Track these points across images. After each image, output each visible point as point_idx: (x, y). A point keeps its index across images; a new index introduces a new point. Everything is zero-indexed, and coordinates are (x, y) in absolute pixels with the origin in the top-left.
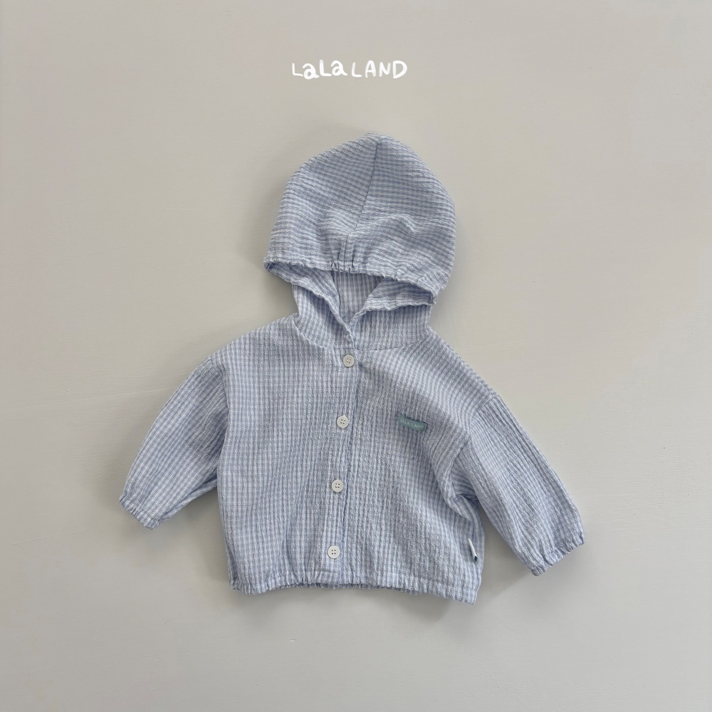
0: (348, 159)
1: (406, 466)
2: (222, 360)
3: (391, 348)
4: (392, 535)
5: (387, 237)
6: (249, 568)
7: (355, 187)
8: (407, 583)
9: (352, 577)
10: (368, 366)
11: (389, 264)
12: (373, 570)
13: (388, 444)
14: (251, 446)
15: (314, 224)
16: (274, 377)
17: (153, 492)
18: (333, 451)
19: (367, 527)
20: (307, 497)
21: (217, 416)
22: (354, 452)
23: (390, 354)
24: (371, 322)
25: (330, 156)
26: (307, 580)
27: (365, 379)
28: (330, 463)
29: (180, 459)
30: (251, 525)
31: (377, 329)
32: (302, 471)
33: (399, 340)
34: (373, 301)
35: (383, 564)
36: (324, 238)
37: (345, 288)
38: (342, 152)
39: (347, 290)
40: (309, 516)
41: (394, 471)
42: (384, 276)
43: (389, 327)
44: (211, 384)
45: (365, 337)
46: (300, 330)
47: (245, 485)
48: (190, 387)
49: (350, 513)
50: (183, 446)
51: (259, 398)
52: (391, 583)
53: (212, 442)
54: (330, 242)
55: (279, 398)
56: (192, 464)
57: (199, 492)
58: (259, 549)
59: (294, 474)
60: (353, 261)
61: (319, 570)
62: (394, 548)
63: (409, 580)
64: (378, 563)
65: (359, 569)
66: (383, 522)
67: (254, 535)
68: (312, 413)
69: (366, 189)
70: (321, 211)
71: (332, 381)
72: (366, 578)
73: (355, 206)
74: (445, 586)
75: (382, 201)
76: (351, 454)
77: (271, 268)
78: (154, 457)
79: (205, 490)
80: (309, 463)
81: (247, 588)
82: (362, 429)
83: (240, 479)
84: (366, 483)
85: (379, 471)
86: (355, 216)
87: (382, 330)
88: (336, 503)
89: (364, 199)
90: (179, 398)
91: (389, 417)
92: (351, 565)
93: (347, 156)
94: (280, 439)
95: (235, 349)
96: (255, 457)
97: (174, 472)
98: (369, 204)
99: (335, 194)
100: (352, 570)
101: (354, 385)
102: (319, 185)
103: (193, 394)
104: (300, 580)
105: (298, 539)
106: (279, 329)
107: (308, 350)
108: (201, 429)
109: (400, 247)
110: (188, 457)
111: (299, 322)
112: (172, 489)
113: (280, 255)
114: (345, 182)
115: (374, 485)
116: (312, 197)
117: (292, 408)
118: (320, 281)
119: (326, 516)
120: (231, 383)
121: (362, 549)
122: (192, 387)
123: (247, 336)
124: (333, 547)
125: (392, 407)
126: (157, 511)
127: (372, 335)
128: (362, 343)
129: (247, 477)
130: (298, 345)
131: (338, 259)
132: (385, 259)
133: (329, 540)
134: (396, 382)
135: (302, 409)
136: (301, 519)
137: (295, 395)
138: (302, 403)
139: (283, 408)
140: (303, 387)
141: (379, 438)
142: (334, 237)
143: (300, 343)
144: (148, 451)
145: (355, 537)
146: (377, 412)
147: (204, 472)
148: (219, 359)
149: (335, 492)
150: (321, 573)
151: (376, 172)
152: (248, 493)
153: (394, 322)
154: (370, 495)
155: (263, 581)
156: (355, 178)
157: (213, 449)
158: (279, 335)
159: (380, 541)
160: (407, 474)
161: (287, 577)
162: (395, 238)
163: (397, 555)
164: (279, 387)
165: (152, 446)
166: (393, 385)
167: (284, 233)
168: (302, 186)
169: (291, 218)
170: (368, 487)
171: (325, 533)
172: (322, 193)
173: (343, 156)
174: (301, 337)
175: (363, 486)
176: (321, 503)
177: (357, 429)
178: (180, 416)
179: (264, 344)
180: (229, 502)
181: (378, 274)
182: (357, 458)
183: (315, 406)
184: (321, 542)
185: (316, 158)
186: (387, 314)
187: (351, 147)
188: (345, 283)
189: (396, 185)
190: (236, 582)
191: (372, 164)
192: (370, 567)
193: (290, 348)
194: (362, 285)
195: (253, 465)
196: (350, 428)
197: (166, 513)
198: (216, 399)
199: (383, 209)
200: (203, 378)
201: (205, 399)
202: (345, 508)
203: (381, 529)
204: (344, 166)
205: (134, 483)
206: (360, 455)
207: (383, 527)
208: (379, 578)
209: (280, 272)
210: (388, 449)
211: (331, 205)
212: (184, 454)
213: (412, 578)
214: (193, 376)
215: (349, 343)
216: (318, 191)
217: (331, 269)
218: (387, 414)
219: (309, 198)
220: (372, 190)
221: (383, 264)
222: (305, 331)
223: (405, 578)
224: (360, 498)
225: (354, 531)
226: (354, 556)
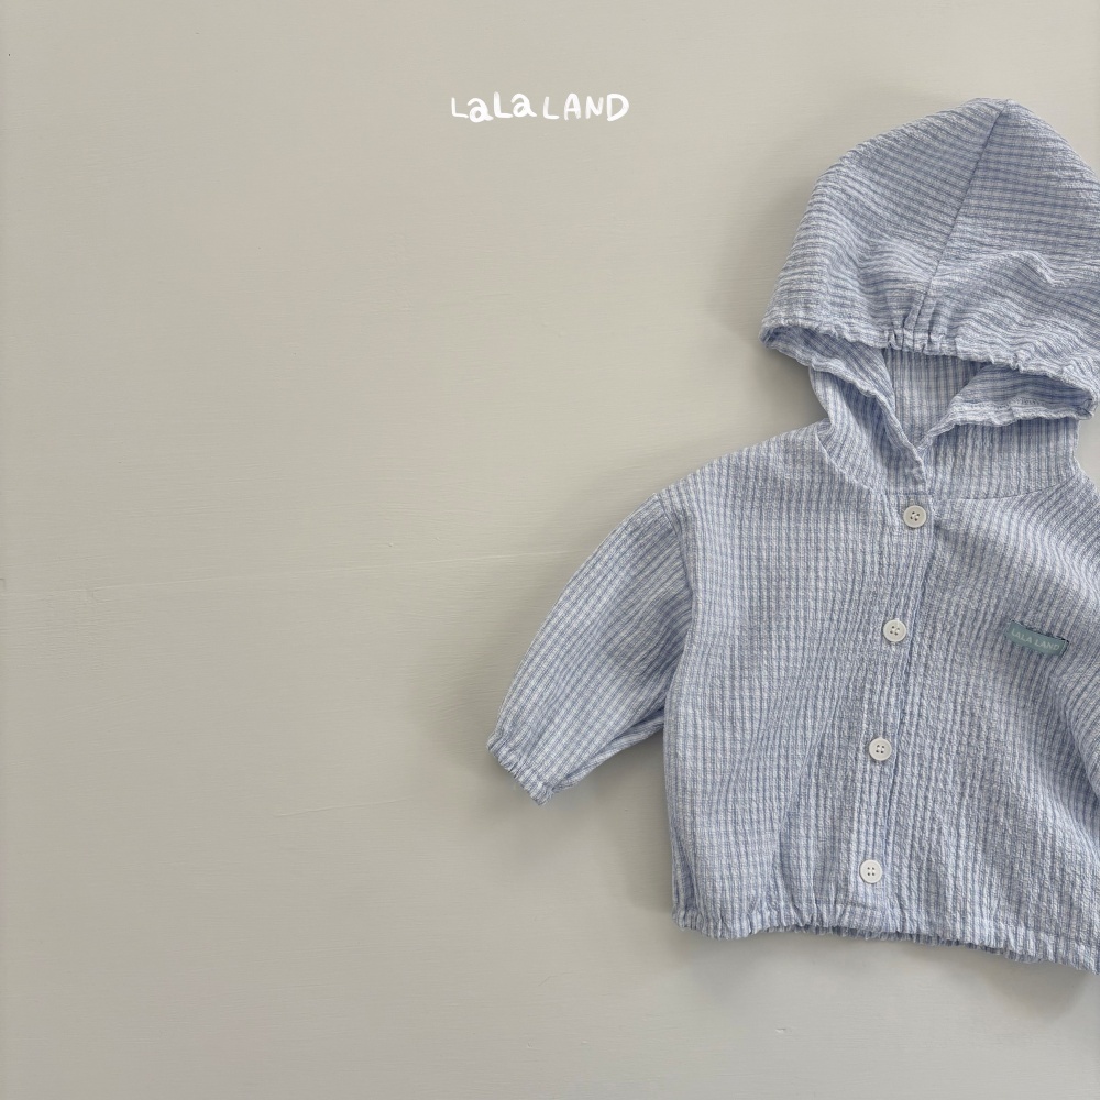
0: (936, 144)
1: (1012, 720)
2: (682, 502)
3: (996, 496)
4: (980, 848)
5: (995, 292)
6: (723, 889)
7: (935, 199)
8: (1012, 940)
9: (904, 920)
10: (952, 528)
11: (999, 341)
12: (945, 909)
13: (978, 677)
14: (728, 663)
15: (855, 263)
16: (768, 539)
17: (546, 735)
18: (873, 684)
19: (932, 830)
20: (819, 766)
21: (667, 603)
22: (912, 688)
23: (995, 507)
24: (956, 447)
25: (902, 138)
26: (821, 920)
27: (944, 554)
28: (866, 706)
29: (592, 678)
30: (726, 810)
31: (968, 461)
32: (815, 718)
33: (1014, 483)
34: (966, 408)
35: (965, 899)
36: (872, 290)
37: (906, 383)
38: (926, 131)
39: (911, 388)
40: (822, 802)
41: (989, 729)
42: (993, 361)
43: (991, 459)
44: (655, 545)
45: (944, 473)
46: (830, 453)
47: (719, 734)
48: (618, 548)
49: (899, 802)
50: (598, 655)
51: (741, 576)
52: (982, 936)
53: (650, 652)
54: (888, 294)
55: (780, 579)
56: (613, 689)
57: (624, 742)
58: (739, 856)
59: (801, 721)
60: (929, 332)
61: (845, 903)
62: (984, 872)
63: (1016, 934)
64: (955, 898)
65: (914, 906)
66: (963, 821)
67: (731, 829)
68: (841, 610)
69: (957, 204)
70: (867, 242)
71: (881, 554)
72: (930, 923)
73: (933, 234)
75: (986, 226)
76: (907, 692)
77: (772, 339)
78: (553, 670)
79: (635, 738)
80: (827, 704)
81: (716, 928)
82: (930, 647)
83: (708, 723)
84: (932, 748)
85: (957, 727)
86: (932, 253)
87: (976, 462)
88: (876, 780)
89: (950, 221)
90: (599, 567)
91: (987, 626)
92: (899, 897)
93: (935, 137)
94: (784, 652)
95: (703, 483)
96: (737, 684)
97: (580, 702)
98: (963, 231)
99: (894, 212)
100: (901, 907)
101: (923, 563)
102: (871, 193)
103: (622, 562)
104: (807, 919)
105: (803, 842)
106: (786, 452)
107: (840, 492)
108: (630, 626)
109: (1017, 312)
110: (605, 676)
111: (828, 438)
112: (578, 731)
113: (801, 314)
114: (917, 190)
115: (948, 752)
116: (855, 213)
117: (806, 598)
118: (861, 368)
119: (857, 805)
120: (700, 545)
121: (920, 869)
122: (623, 550)
123: (725, 461)
124: (870, 863)
125: (996, 607)
126: (554, 769)
127: (957, 472)
128: (938, 485)
129: (722, 719)
130: (822, 483)
131: (903, 326)
132: (989, 332)
133: (863, 848)
134: (1012, 560)
135: (825, 601)
136: (807, 806)
137: (812, 575)
138: (826, 591)
139: (788, 597)
140: (828, 560)
141: (962, 665)
142: (900, 285)
143: (827, 479)
144: (544, 658)
145: (908, 847)
146: (964, 617)
147: (635, 705)
148: (676, 500)
149: (874, 761)
150: (849, 908)
151: (979, 173)
152: (724, 750)
153: (1000, 450)
154: (939, 770)
155: (744, 916)
156: (938, 184)
157: (651, 664)
158: (786, 461)
159: (958, 857)
160: (1015, 736)
161: (782, 912)
162: (1010, 294)
163: (991, 885)
164: (779, 559)
165: (550, 649)
166: (1005, 565)
167: (811, 273)
168: (843, 191)
169: (825, 246)
170: (936, 756)
171: (854, 836)
172: (874, 207)
173: (927, 139)
174: (831, 466)
175: (927, 752)
176: (847, 779)
177: (920, 645)
178: (599, 599)
179: (756, 478)
180: (689, 764)
181: (980, 358)
182: (917, 699)
183: (848, 596)
184: (849, 850)
185: (872, 141)
186: (986, 434)
187: (946, 120)
188: (907, 373)
189: (1019, 196)
190: (689, 914)
191: (977, 158)
192: (937, 904)
193: (806, 487)
194: (937, 378)
195: (733, 698)
196: (908, 642)
197: (568, 776)
198: (665, 572)
199: (987, 240)
200: (643, 534)
201: (641, 572)
202: (892, 792)
203: (959, 835)
204: (923, 158)
205: (517, 716)
206: (921, 695)
207: (963, 832)
208: (958, 926)
209: (791, 347)
210: (977, 686)
211: (885, 231)
212: (598, 670)
213: (1022, 930)
214: (626, 528)
215: (916, 483)
216: (868, 203)
217: (886, 346)
218: (984, 621)
219: (851, 216)
220: (969, 205)
221: (987, 339)
222: (839, 456)
223: (1007, 930)
224: (920, 776)
225: (906, 835)
226: (905, 882)
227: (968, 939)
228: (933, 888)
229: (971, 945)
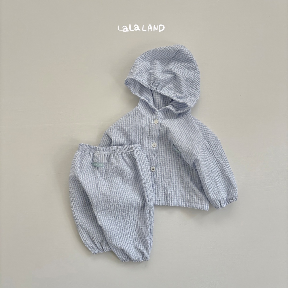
4: (174, 187)
8: (181, 204)
9: (160, 203)
12: (168, 200)
18: (151, 156)
19: (165, 184)
22: (159, 156)
28: (150, 160)
35: (172, 198)
41: (174, 163)
52: (175, 204)
60: (157, 87)
62: (175, 192)
63: (181, 203)
64: (170, 198)
65: (162, 200)
66: (171, 182)
68: (142, 141)
71: (149, 129)
72: (165, 203)
74: (195, 204)
82: (162, 147)
85: (169, 163)
88: (153, 175)
92: (159, 198)
100: (159, 200)
115: (167, 168)
117: (135, 139)
121: (163, 192)
131: (152, 84)
140: (139, 131)
145: (160, 188)
149: (152, 171)
154: (165, 172)
159: (170, 189)
170: (165, 169)
175: (163, 169)
177: (160, 147)
183: (143, 138)
192: (166, 199)
196: (157, 147)
202: (156, 177)
203: (170, 185)
206: (161, 157)
208: (170, 203)
213: (183, 202)
215: (157, 115)
223: (180, 203)
224: (162, 174)
225: (160, 186)
226: (160, 195)
227: (172, 205)
228: (165, 196)
229: (173, 206)
